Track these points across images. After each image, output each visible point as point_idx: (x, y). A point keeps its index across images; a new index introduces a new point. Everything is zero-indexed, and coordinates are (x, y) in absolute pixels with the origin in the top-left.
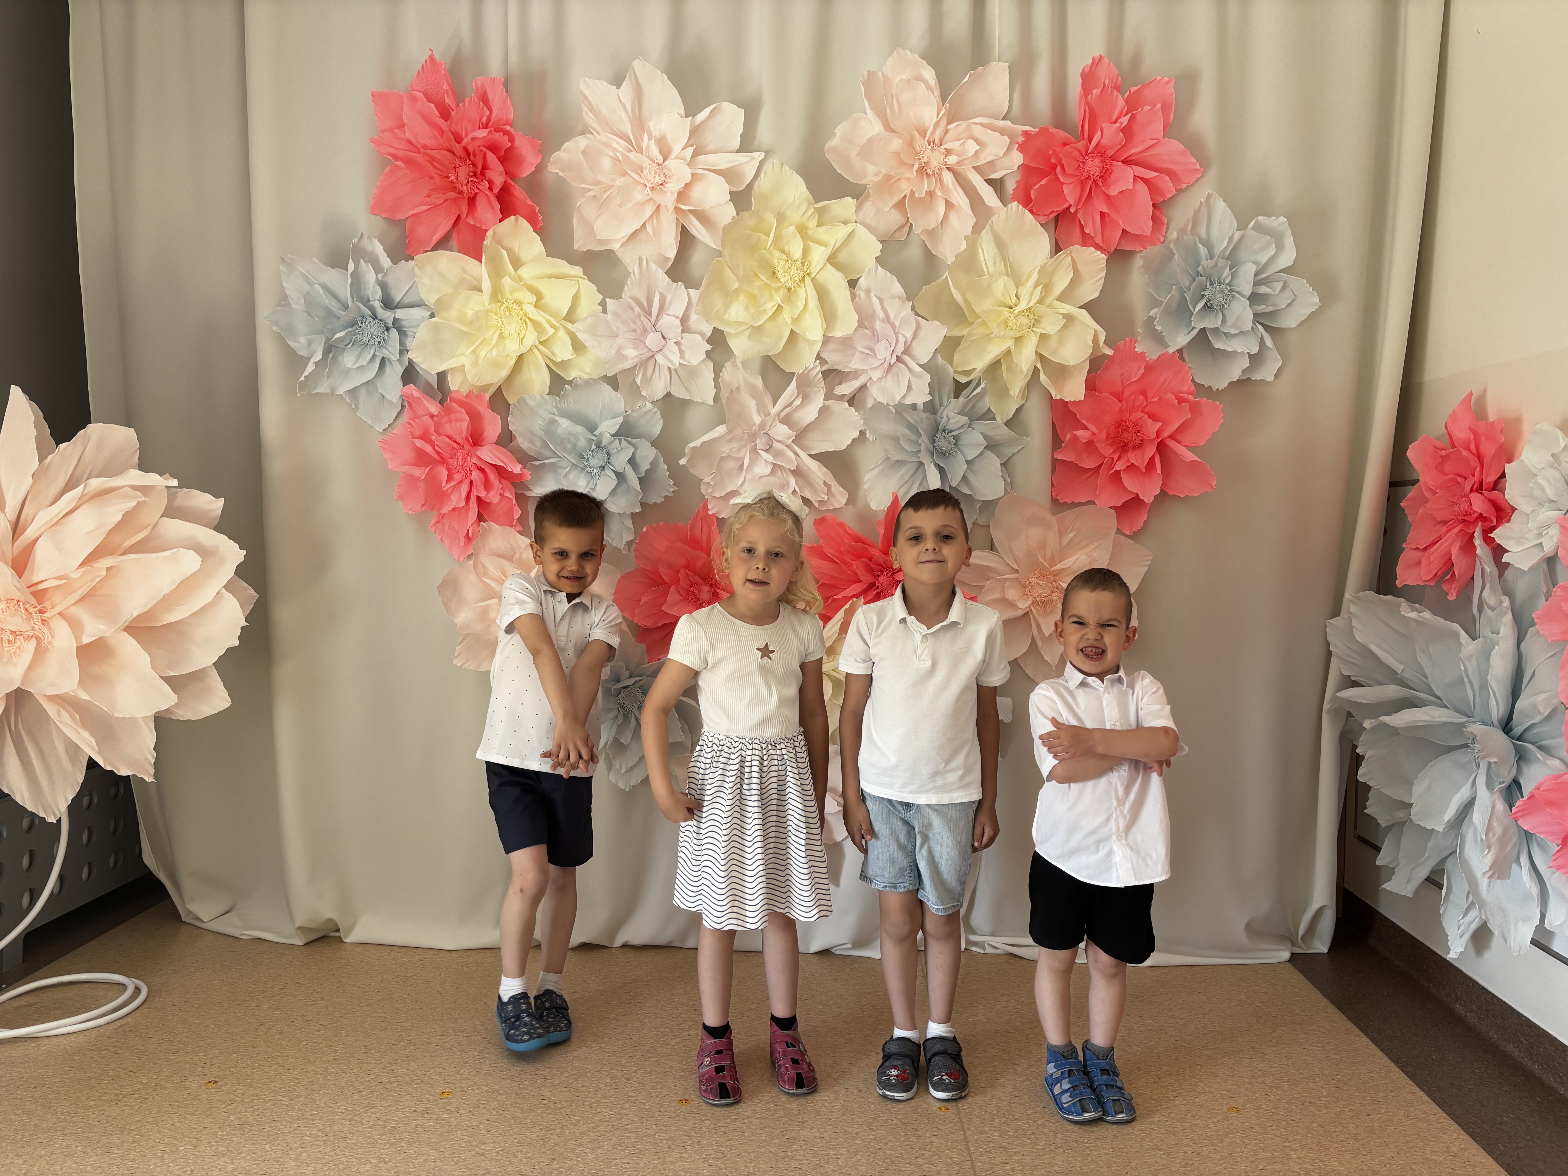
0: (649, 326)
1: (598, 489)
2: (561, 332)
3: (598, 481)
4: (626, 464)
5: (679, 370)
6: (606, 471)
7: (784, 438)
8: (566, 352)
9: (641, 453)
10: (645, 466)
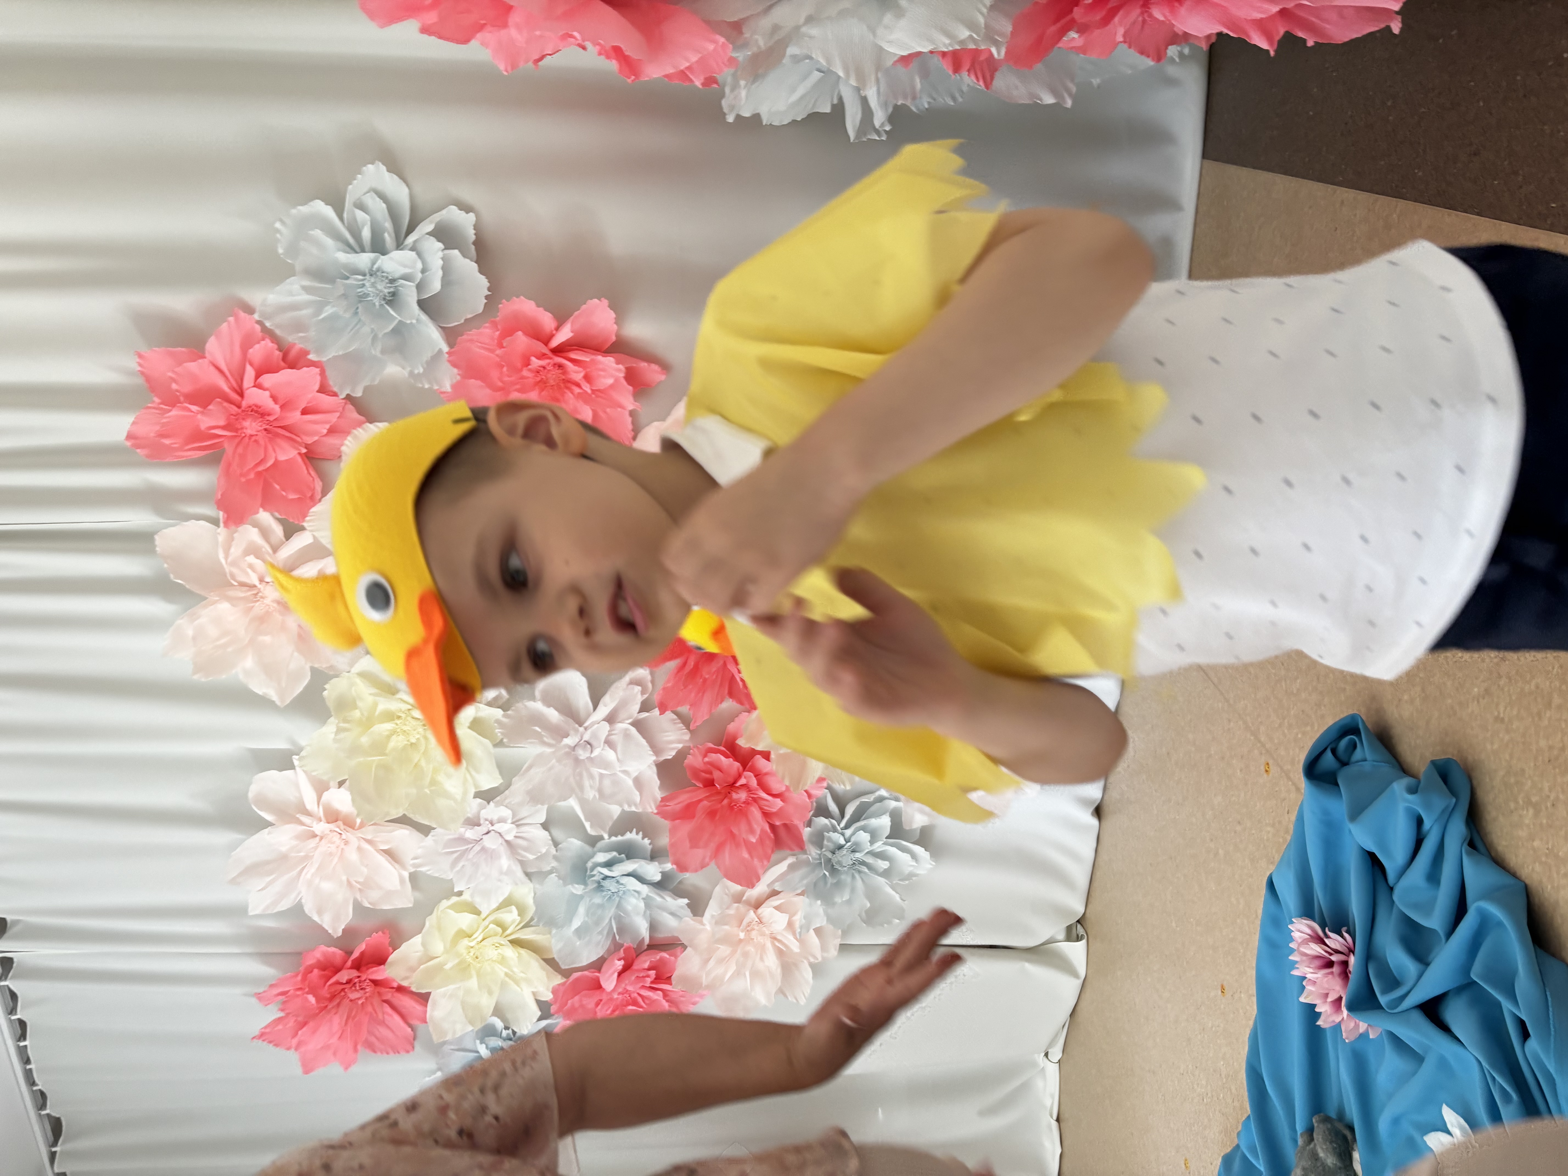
1: (638, 889)
2: (491, 918)
3: (631, 888)
4: (615, 868)
5: (517, 823)
6: (622, 882)
7: (577, 731)
8: (511, 912)
9: (601, 857)
10: (615, 854)
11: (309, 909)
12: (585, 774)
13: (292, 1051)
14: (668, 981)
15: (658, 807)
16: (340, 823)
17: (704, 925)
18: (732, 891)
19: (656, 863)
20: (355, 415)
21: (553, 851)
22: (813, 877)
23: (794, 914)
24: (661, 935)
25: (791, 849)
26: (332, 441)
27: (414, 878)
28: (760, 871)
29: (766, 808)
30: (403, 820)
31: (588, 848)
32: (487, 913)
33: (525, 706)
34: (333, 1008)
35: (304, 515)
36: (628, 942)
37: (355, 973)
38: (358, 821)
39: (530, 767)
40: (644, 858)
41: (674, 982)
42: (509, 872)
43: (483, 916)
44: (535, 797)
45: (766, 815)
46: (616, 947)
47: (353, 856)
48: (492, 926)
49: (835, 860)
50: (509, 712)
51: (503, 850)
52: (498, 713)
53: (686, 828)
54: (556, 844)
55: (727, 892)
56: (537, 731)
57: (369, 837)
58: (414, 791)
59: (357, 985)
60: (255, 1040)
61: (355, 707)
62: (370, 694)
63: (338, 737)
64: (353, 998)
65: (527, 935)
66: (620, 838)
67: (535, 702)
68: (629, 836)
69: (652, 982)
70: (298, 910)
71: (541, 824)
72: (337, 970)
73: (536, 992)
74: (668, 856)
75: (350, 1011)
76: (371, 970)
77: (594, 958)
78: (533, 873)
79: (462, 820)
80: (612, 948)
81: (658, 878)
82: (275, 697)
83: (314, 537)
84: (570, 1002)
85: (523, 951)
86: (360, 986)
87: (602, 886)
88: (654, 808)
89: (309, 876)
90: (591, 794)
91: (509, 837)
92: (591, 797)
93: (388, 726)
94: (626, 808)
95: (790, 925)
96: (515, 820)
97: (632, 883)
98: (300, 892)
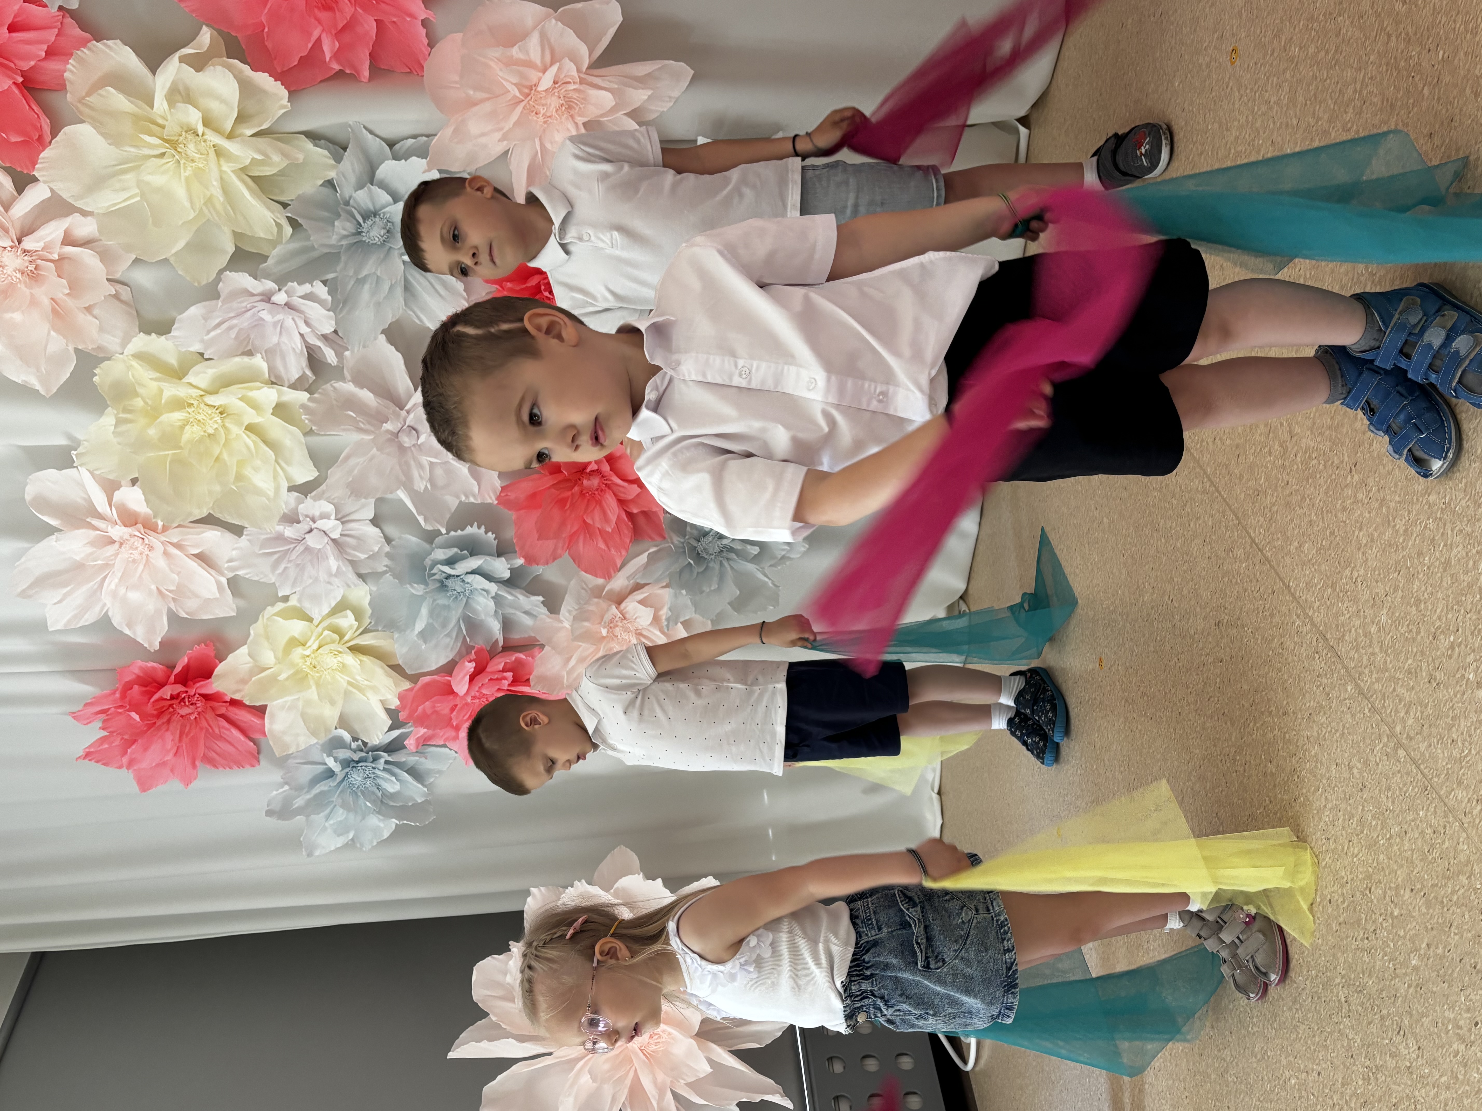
1: (486, 588)
2: (325, 624)
3: (479, 587)
4: (457, 566)
5: (343, 519)
6: (466, 580)
7: (398, 416)
8: (346, 617)
9: (441, 554)
10: (455, 550)
11: (117, 620)
12: (412, 463)
13: (124, 769)
14: (527, 682)
15: (498, 498)
16: (140, 526)
17: (561, 622)
18: (590, 586)
19: (503, 559)
20: (78, 32)
21: (387, 549)
22: (676, 568)
23: (661, 608)
24: (516, 636)
25: (652, 539)
26: (53, 65)
27: (234, 584)
28: (619, 563)
29: (622, 495)
30: (209, 520)
31: (426, 546)
32: (320, 619)
33: (335, 388)
34: (163, 724)
35: (34, 163)
36: (480, 643)
37: (179, 688)
38: (160, 524)
39: (348, 458)
40: (490, 555)
41: (532, 684)
42: (338, 573)
43: (316, 622)
44: (357, 490)
45: (621, 502)
46: (469, 649)
47: (161, 563)
48: (326, 632)
49: (700, 548)
50: (316, 395)
51: (330, 550)
52: (303, 396)
53: (532, 519)
54: (388, 540)
55: (585, 586)
56: (352, 416)
57: (175, 541)
58: (217, 488)
59: (186, 700)
60: (80, 761)
61: (136, 394)
62: (151, 379)
63: (119, 430)
64: (183, 714)
65: (367, 640)
66: (459, 532)
67: (345, 383)
68: (469, 530)
69: (509, 685)
70: (105, 623)
71: (370, 520)
72: (161, 685)
73: (385, 700)
74: (516, 552)
75: (183, 727)
76: (198, 685)
77: (442, 661)
78: (366, 574)
79: (277, 519)
80: (464, 651)
81: (507, 575)
82: (38, 386)
83: (52, 190)
84: (420, 708)
85: (365, 658)
86: (189, 701)
87: (446, 586)
88: (494, 499)
89: (113, 586)
90: (421, 485)
91: (335, 535)
92: (423, 488)
93: (177, 416)
94: (463, 498)
95: (656, 619)
96: (339, 516)
97: (479, 582)
98: (105, 605)
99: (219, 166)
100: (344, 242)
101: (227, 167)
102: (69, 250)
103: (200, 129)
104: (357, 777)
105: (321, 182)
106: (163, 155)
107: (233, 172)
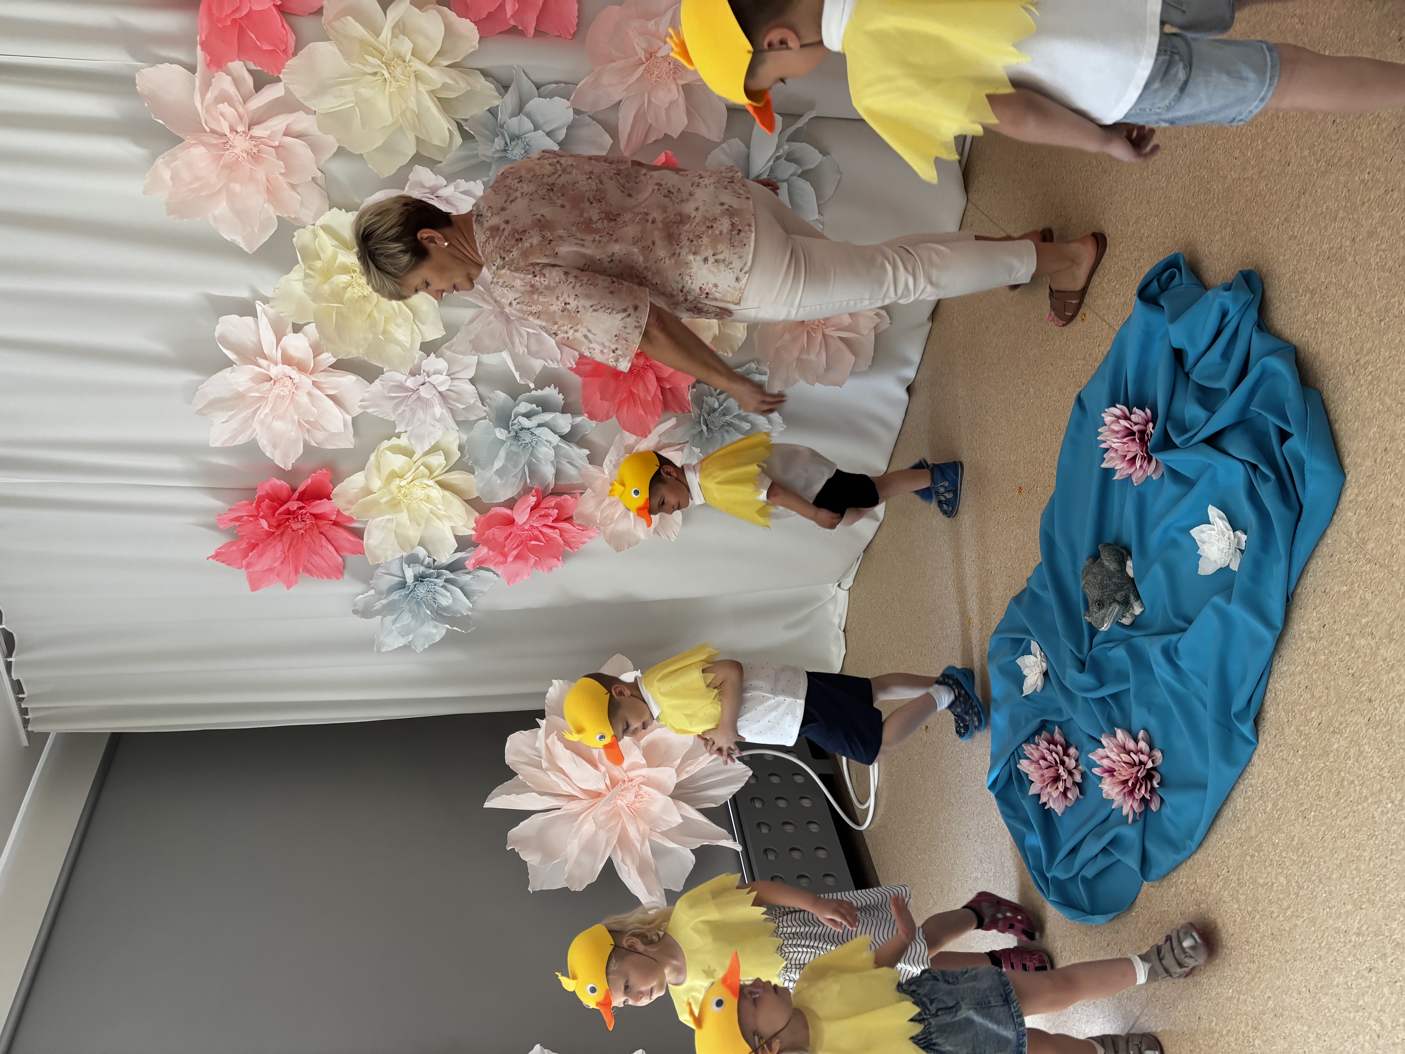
0: (415, 396)
1: (550, 439)
3: (545, 438)
4: (533, 418)
5: (451, 376)
6: (536, 433)
8: (439, 456)
11: (264, 443)
12: (515, 332)
13: (243, 570)
14: (569, 518)
15: (576, 364)
16: (294, 367)
17: (602, 472)
18: (627, 442)
19: (567, 416)
21: (480, 403)
24: (562, 483)
25: (676, 410)
27: (357, 422)
29: (659, 373)
31: (511, 399)
32: (419, 456)
34: (280, 534)
35: (280, 67)
36: (537, 485)
37: (299, 505)
39: (471, 322)
40: (558, 412)
41: (573, 521)
42: (441, 419)
43: (416, 457)
44: (476, 346)
45: (659, 379)
46: (529, 488)
47: (305, 400)
48: (422, 468)
49: (710, 419)
51: (437, 400)
53: (596, 384)
54: (481, 396)
55: (624, 441)
57: (319, 382)
58: (369, 337)
59: (300, 516)
60: (210, 559)
61: (318, 257)
62: (331, 247)
63: (305, 282)
64: (295, 528)
65: (450, 477)
66: (541, 392)
68: (547, 391)
69: (553, 521)
70: (253, 445)
71: (470, 380)
72: (284, 502)
73: (456, 528)
74: (578, 411)
75: (292, 540)
76: (315, 503)
77: (509, 496)
78: (461, 422)
79: (405, 368)
82: (242, 244)
83: (288, 89)
85: (447, 492)
86: (302, 518)
87: (520, 436)
89: (262, 416)
90: (521, 349)
91: (442, 389)
92: (521, 351)
93: (345, 278)
94: (549, 364)
96: (449, 373)
97: (546, 434)
98: (255, 430)
99: (417, 87)
100: (497, 155)
101: (423, 89)
102: (288, 140)
103: (408, 57)
104: (421, 590)
105: (487, 108)
106: (375, 74)
107: (427, 91)
